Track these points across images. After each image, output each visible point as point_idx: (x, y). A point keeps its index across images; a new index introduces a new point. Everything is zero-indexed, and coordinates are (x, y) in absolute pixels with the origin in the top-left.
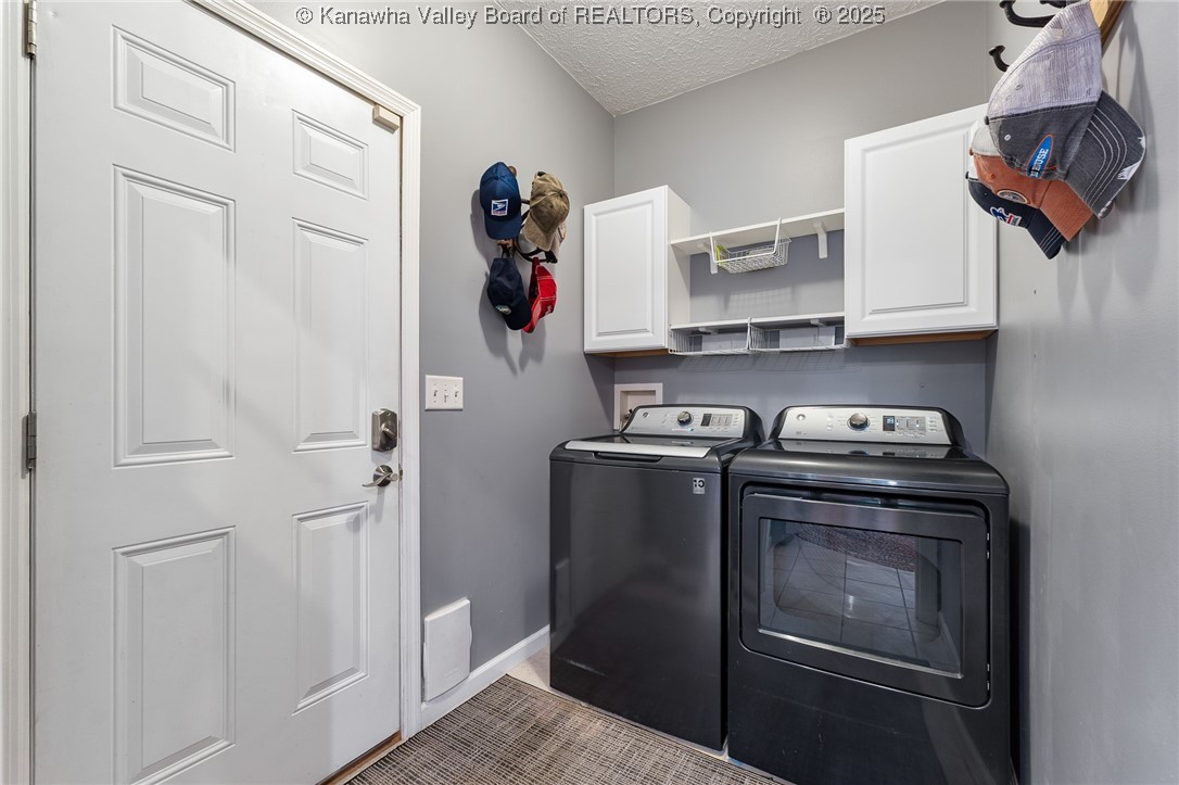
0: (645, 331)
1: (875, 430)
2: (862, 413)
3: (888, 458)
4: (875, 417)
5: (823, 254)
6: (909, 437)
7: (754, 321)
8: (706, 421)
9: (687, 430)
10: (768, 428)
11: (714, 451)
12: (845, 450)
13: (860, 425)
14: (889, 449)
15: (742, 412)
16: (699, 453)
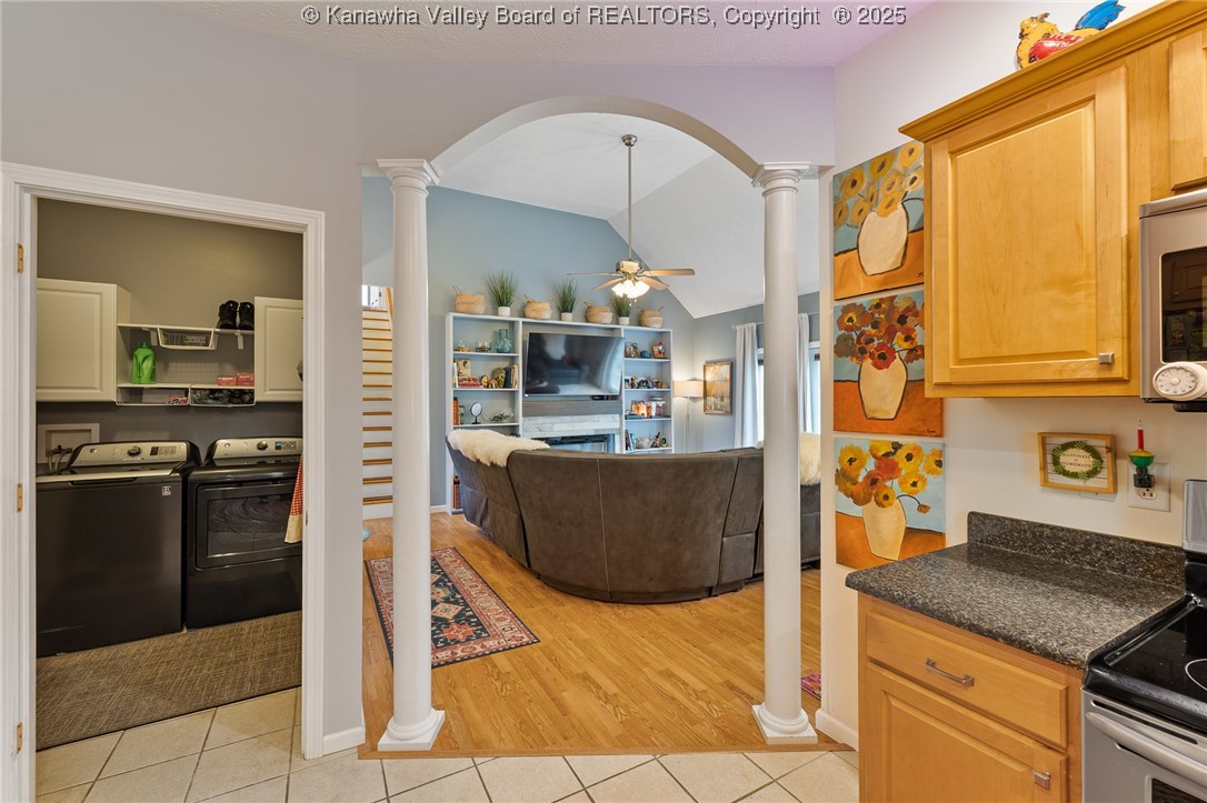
0: (93, 388)
1: (271, 449)
2: (264, 441)
3: (278, 463)
4: (271, 443)
5: (241, 346)
6: (288, 452)
7: (193, 387)
8: (154, 451)
9: (137, 459)
10: (203, 455)
11: (174, 471)
12: (254, 463)
13: (262, 447)
14: (279, 459)
15: (185, 444)
16: (167, 473)
